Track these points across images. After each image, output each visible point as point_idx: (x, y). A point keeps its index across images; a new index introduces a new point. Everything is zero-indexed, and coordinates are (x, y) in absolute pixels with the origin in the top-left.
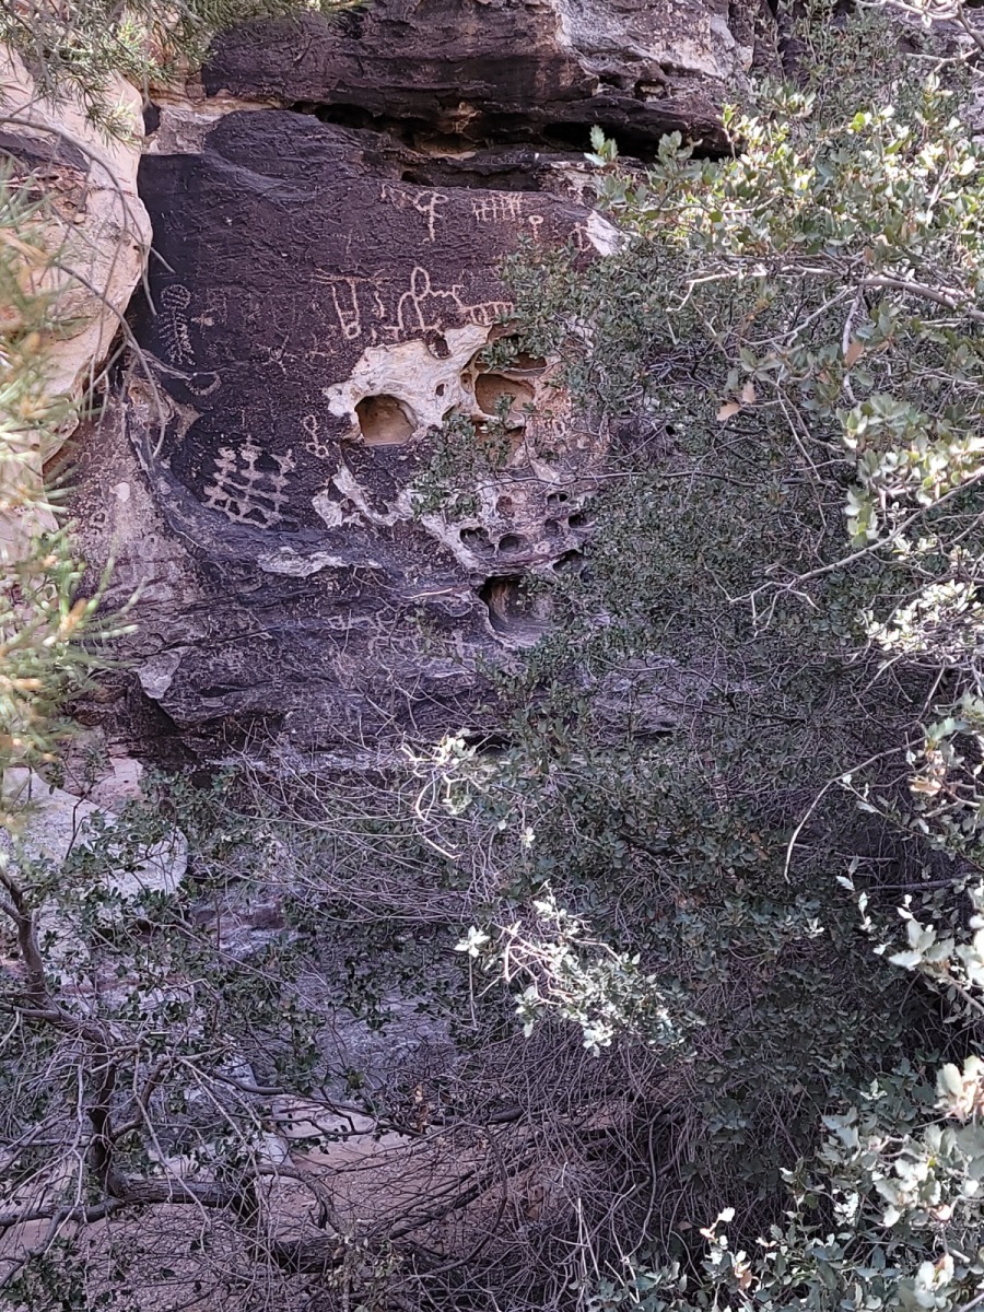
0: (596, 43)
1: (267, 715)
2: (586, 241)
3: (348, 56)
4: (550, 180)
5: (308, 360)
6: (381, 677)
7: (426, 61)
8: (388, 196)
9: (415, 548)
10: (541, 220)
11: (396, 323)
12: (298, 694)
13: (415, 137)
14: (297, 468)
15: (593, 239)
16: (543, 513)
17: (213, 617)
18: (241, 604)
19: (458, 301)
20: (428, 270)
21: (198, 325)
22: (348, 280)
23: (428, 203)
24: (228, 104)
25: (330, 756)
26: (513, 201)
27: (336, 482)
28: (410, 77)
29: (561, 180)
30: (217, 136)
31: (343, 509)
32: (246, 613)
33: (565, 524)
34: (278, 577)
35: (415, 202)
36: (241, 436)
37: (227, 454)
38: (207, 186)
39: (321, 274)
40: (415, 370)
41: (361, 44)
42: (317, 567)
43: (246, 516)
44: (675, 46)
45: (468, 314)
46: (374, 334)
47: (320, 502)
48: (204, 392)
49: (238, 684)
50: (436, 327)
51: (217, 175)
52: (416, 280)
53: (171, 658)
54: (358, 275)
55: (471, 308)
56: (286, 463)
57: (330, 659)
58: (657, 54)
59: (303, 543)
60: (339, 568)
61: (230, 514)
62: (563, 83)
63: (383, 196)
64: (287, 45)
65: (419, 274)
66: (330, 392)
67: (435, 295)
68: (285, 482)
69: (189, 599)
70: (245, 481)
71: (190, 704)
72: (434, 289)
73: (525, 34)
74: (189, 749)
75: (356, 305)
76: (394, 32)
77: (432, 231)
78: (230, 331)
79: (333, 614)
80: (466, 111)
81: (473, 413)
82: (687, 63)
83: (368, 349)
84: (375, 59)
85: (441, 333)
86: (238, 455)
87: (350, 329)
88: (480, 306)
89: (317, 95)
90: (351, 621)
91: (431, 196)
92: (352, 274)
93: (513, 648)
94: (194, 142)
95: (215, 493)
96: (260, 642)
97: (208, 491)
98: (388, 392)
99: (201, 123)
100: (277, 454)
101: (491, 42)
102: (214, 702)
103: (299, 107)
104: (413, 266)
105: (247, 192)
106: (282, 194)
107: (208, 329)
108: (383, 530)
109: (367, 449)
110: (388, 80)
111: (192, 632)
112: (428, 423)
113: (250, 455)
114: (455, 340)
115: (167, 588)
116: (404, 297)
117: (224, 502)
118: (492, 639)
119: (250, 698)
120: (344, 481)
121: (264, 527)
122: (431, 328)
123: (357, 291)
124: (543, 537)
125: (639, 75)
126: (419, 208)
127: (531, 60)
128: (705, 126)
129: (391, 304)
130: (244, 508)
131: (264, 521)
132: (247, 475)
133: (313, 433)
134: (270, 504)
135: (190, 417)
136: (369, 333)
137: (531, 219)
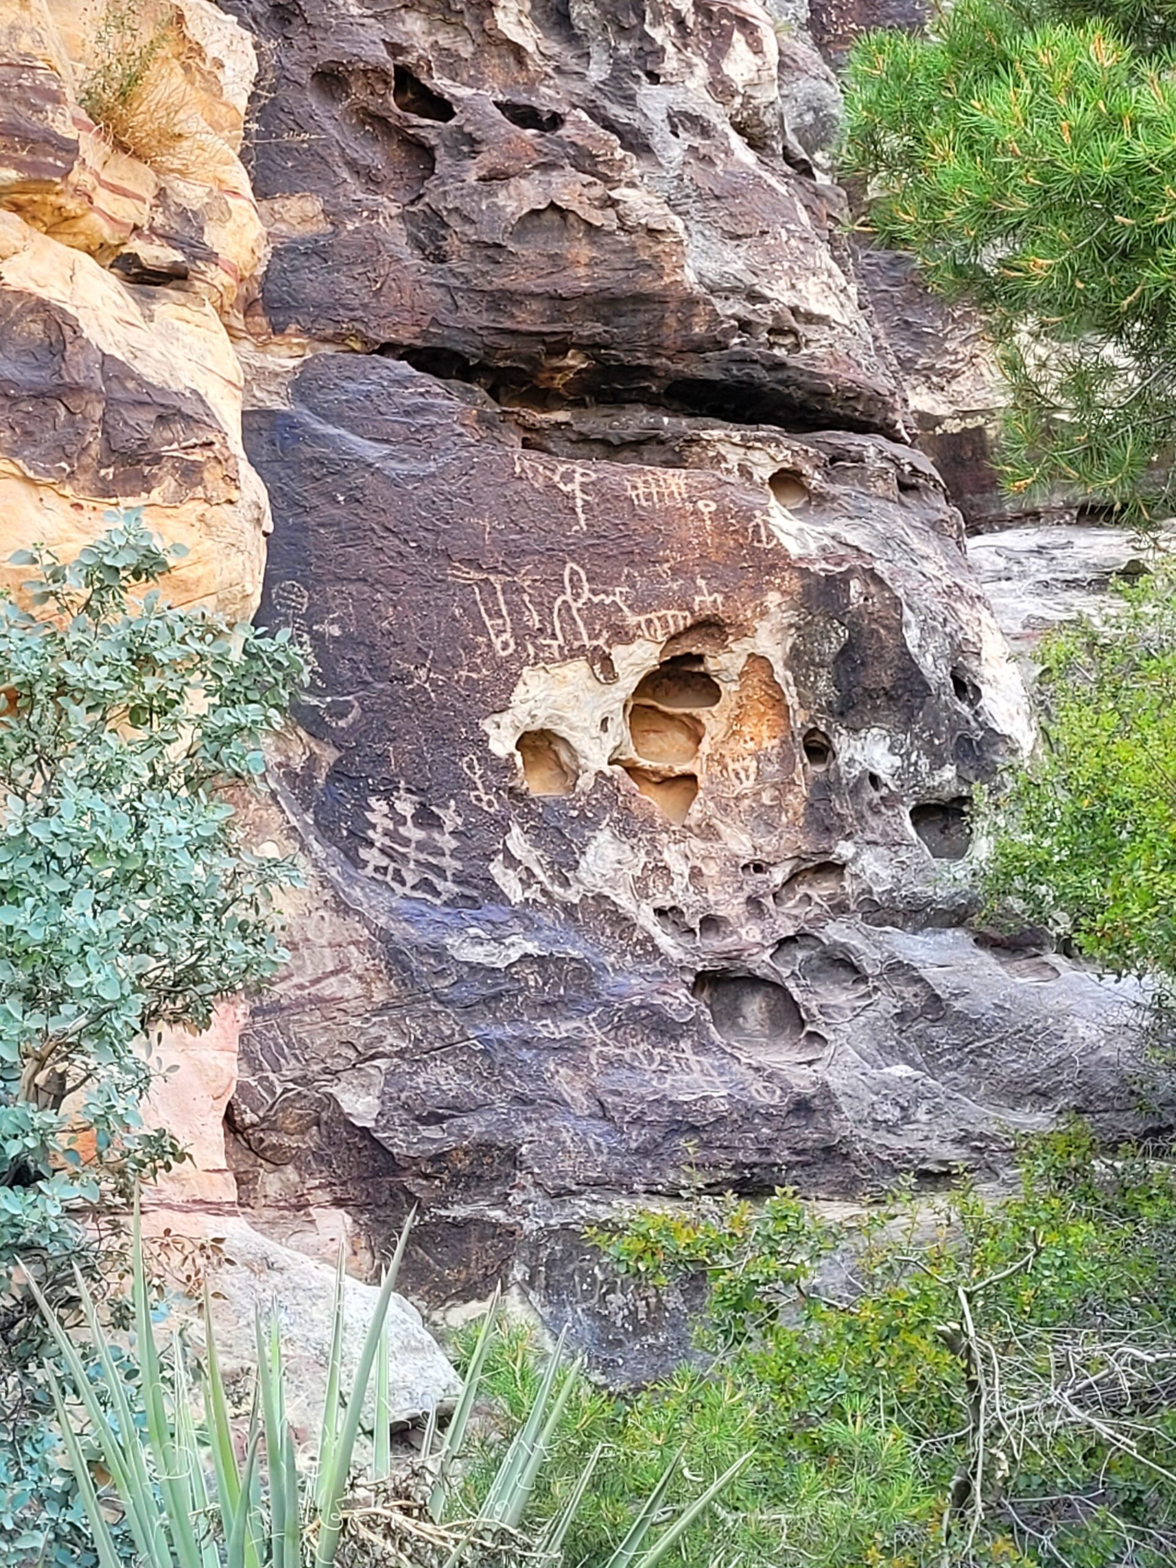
0: (716, 278)
1: (500, 1149)
2: (770, 536)
3: (439, 285)
4: (700, 454)
5: (458, 682)
6: (617, 1099)
7: (532, 295)
8: (523, 470)
9: (608, 931)
10: (713, 506)
11: (554, 636)
12: (528, 1121)
14: (465, 824)
15: (778, 533)
16: (741, 888)
17: (412, 1019)
18: (441, 1002)
19: (625, 609)
20: (583, 567)
21: (323, 635)
22: (492, 578)
23: (572, 481)
24: (298, 344)
25: (582, 1203)
26: (675, 481)
27: (509, 844)
28: (513, 316)
29: (712, 454)
30: (300, 386)
31: (521, 879)
32: (448, 1015)
33: (769, 902)
34: (474, 968)
35: (557, 478)
36: (391, 782)
37: (378, 805)
38: (308, 452)
39: (459, 569)
40: (577, 697)
41: (449, 270)
42: (515, 954)
43: (413, 888)
44: (800, 285)
45: (639, 626)
46: (531, 650)
47: (496, 869)
48: (342, 723)
49: (457, 1109)
50: (601, 642)
51: (317, 438)
52: (571, 580)
53: (369, 1074)
54: (503, 572)
55: (642, 619)
56: (451, 818)
57: (552, 1077)
58: (781, 294)
59: (493, 923)
60: (539, 956)
61: (394, 885)
62: (697, 330)
63: (518, 469)
64: (361, 270)
65: (573, 572)
66: (487, 725)
67: (596, 600)
68: (454, 844)
69: (379, 997)
70: (406, 842)
71: (407, 1134)
72: (594, 592)
73: (650, 267)
74: (412, 1194)
75: (505, 612)
76: (487, 257)
77: (582, 517)
78: (362, 643)
79: (540, 1018)
80: (574, 361)
81: (629, 756)
82: (815, 307)
83: (526, 669)
84: (469, 290)
85: (607, 650)
86: (392, 807)
87: (503, 643)
88: (652, 616)
89: (406, 336)
90: (563, 1027)
91: (574, 471)
92: (494, 570)
93: (755, 1064)
94: (278, 393)
95: (372, 857)
96: (473, 1054)
97: (364, 853)
98: (550, 726)
99: (278, 369)
100: (437, 806)
101: (609, 274)
102: (433, 1132)
103: (386, 349)
104: (565, 563)
105: (357, 461)
106: (393, 464)
107: (335, 640)
108: (569, 909)
109: (532, 800)
110: (485, 319)
111: (390, 1040)
112: (594, 767)
113: (406, 807)
114: (624, 659)
115: (354, 982)
116: (559, 602)
117: (386, 868)
118: (724, 1052)
119: (476, 1127)
120: (517, 842)
121: (438, 902)
122: (595, 643)
123: (504, 593)
124: (748, 919)
125: (770, 321)
126: (561, 486)
127: (660, 300)
128: (851, 389)
129: (544, 608)
130: (411, 879)
131: (438, 894)
132: (406, 834)
133: (476, 778)
134: (441, 872)
135: (329, 755)
136: (525, 649)
137: (700, 504)
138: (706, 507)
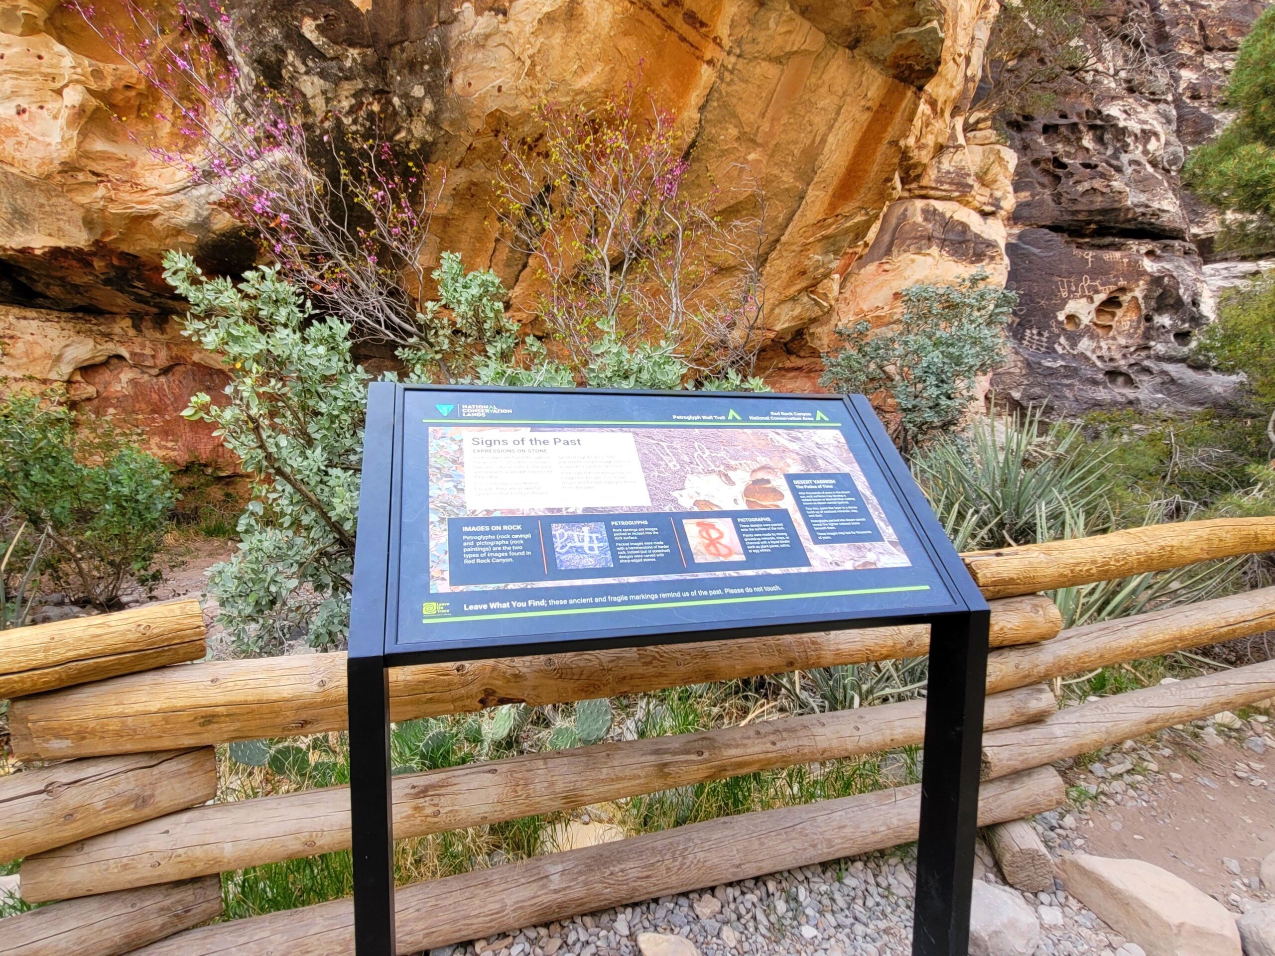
0: (1137, 203)
2: (1143, 267)
3: (1058, 210)
4: (1127, 247)
5: (1052, 304)
6: (1081, 398)
7: (1083, 211)
8: (1076, 254)
11: (1078, 293)
13: (1078, 235)
14: (1049, 336)
15: (1145, 266)
16: (1121, 352)
17: (1031, 378)
18: (1039, 374)
19: (1099, 286)
20: (1088, 276)
22: (1064, 279)
23: (1088, 256)
24: (1021, 227)
26: (1118, 255)
27: (1060, 340)
28: (1078, 216)
30: (1020, 237)
31: (1062, 348)
32: (1040, 377)
33: (1129, 355)
34: (1048, 367)
35: (1084, 255)
36: (1032, 326)
37: (1028, 331)
38: (1022, 252)
39: (1055, 278)
40: (1083, 307)
42: (1059, 365)
43: (1035, 349)
44: (1161, 202)
45: (1102, 290)
46: (1072, 296)
47: (1056, 346)
48: (1022, 313)
49: (1040, 397)
50: (1091, 294)
51: (1023, 248)
52: (1085, 279)
53: (1020, 389)
54: (1067, 278)
55: (1103, 288)
56: (1046, 334)
57: (1065, 392)
58: (1156, 205)
59: (1054, 358)
60: (1065, 365)
61: (1030, 349)
62: (1130, 216)
63: (1074, 253)
64: (1038, 208)
65: (1086, 277)
66: (1058, 314)
67: (1091, 284)
68: (1046, 340)
69: (1024, 373)
71: (1027, 401)
72: (1091, 282)
73: (1117, 201)
75: (1066, 287)
77: (1090, 264)
78: (1029, 295)
79: (1064, 379)
80: (1093, 226)
81: (1094, 320)
82: (1166, 208)
83: (1070, 300)
84: (1067, 211)
85: (1092, 296)
86: (1031, 332)
87: (1064, 294)
88: (1106, 287)
89: (1048, 223)
90: (1069, 381)
91: (1089, 253)
92: (1065, 277)
93: (1119, 392)
94: (1015, 239)
95: (1025, 343)
96: (1045, 386)
97: (1023, 342)
98: (1075, 313)
99: (1015, 233)
100: (1043, 332)
101: (1105, 204)
103: (1043, 226)
104: (1084, 275)
105: (1032, 253)
106: (1041, 254)
107: (1023, 294)
108: (1074, 356)
109: (1068, 330)
110: (1070, 217)
111: (1025, 382)
112: (1085, 323)
113: (1035, 332)
114: (1097, 298)
115: (1018, 369)
116: (1081, 284)
117: (1029, 345)
118: (1111, 389)
120: (1062, 340)
121: (1041, 353)
122: (1089, 294)
123: (1066, 283)
124: (1122, 359)
125: (1151, 213)
126: (1085, 257)
127: (1118, 210)
128: (1173, 228)
129: (1077, 286)
130: (1034, 347)
131: (1041, 351)
132: (1034, 338)
133: (1054, 325)
134: (1042, 346)
135: (1017, 320)
136: (1070, 296)
137: (1123, 259)
138: (1126, 260)
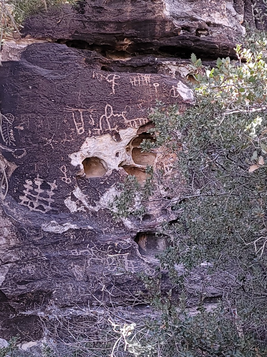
0: (179, 14)
1: (45, 292)
2: (177, 93)
3: (79, 21)
4: (162, 69)
5: (62, 143)
6: (93, 275)
7: (111, 22)
8: (95, 76)
9: (107, 220)
10: (158, 85)
11: (99, 128)
12: (58, 283)
13: (106, 52)
14: (58, 188)
15: (180, 92)
16: (161, 205)
17: (23, 251)
18: (35, 245)
19: (125, 118)
20: (112, 106)
21: (17, 130)
22: (79, 110)
23: (112, 79)
24: (30, 41)
25: (72, 310)
26: (147, 77)
27: (74, 193)
28: (104, 29)
29: (166, 69)
30: (26, 54)
31: (77, 204)
32: (37, 249)
33: (170, 210)
34: (50, 233)
35: (107, 78)
36: (35, 175)
37: (29, 182)
38: (22, 73)
39: (68, 108)
40: (107, 147)
41: (84, 16)
42: (66, 229)
43: (37, 208)
44: (212, 15)
45: (129, 123)
46: (90, 132)
47: (68, 202)
48: (19, 157)
49: (33, 279)
50: (115, 129)
51: (26, 69)
52: (107, 110)
53: (5, 269)
54: (83, 108)
55: (130, 121)
56: (53, 186)
57: (71, 268)
58: (205, 18)
59: (61, 219)
60: (76, 229)
61: (30, 207)
62: (167, 30)
63: (94, 76)
64: (54, 17)
65: (108, 107)
66: (72, 156)
67: (115, 116)
68: (53, 194)
69: (12, 243)
70: (36, 194)
71: (12, 288)
72: (114, 113)
73: (151, 11)
74: (12, 307)
75: (82, 121)
76: (98, 11)
77: (114, 90)
78: (30, 132)
79: (73, 249)
80: (127, 42)
81: (131, 164)
82: (217, 22)
83: (87, 138)
84: (90, 21)
85: (117, 131)
86: (34, 183)
87: (80, 130)
88: (134, 120)
89: (66, 36)
90: (81, 251)
91: (113, 76)
92: (81, 108)
93: (149, 262)
94: (16, 56)
95: (24, 199)
96: (43, 261)
97: (21, 198)
98: (96, 156)
99: (19, 48)
100: (49, 182)
101: (137, 14)
102: (23, 287)
103: (59, 41)
104: (106, 104)
105: (38, 76)
106: (52, 76)
107: (21, 131)
108: (94, 213)
109: (87, 179)
110: (95, 30)
111: (14, 257)
112: (113, 168)
113: (38, 183)
114: (123, 134)
115: (4, 239)
116: (102, 117)
117: (28, 202)
118: (140, 258)
119: (38, 285)
120: (78, 193)
121: (44, 212)
122: (113, 129)
123: (83, 114)
124: (161, 215)
125: (197, 27)
126: (108, 81)
127: (153, 22)
128: (225, 46)
129: (97, 120)
130: (36, 205)
131: (44, 210)
132: (37, 191)
133: (64, 173)
134: (46, 203)
135: (13, 167)
136: (88, 132)
137: (154, 84)
138: (156, 85)
